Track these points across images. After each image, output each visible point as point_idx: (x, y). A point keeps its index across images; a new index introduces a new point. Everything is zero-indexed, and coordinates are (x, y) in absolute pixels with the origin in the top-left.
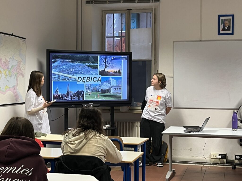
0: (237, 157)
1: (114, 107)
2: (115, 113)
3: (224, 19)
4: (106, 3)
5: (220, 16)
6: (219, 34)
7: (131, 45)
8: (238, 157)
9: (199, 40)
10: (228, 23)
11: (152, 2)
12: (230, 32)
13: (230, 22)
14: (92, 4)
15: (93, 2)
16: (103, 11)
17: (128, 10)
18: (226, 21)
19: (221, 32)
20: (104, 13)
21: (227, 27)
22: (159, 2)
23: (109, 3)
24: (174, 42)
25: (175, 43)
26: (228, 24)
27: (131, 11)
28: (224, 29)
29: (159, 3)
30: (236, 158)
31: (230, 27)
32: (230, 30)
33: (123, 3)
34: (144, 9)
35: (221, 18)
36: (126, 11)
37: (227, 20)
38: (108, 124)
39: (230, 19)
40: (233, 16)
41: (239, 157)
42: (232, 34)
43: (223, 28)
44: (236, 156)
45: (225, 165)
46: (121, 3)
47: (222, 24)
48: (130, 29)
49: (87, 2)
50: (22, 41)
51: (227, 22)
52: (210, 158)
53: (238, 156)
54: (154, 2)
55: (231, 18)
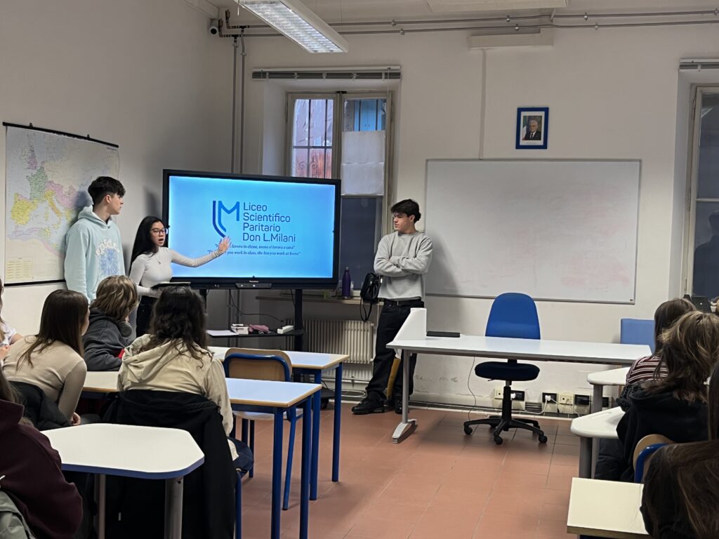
0: (546, 396)
1: (303, 290)
2: (303, 303)
3: (529, 117)
4: (293, 78)
5: (520, 110)
6: (518, 146)
7: (344, 164)
8: (548, 398)
9: (477, 157)
10: (536, 123)
11: (386, 78)
12: (540, 143)
13: (540, 123)
14: (265, 78)
15: (267, 74)
16: (288, 94)
17: (339, 92)
18: (534, 121)
19: (522, 143)
20: (290, 98)
21: (534, 134)
22: (399, 78)
23: (298, 78)
24: (427, 161)
25: (429, 163)
26: (537, 127)
27: (344, 95)
28: (527, 138)
29: (398, 80)
30: (544, 400)
31: (540, 133)
32: (540, 139)
33: (327, 78)
34: (371, 92)
35: (523, 114)
36: (335, 95)
37: (534, 118)
38: (290, 324)
39: (541, 117)
40: (546, 110)
41: (551, 397)
42: (545, 146)
43: (526, 135)
44: (544, 394)
45: (522, 413)
46: (322, 78)
47: (525, 127)
48: (343, 133)
49: (257, 75)
50: (110, 150)
51: (534, 123)
52: (493, 399)
53: (548, 394)
54: (390, 78)
55: (542, 114)
